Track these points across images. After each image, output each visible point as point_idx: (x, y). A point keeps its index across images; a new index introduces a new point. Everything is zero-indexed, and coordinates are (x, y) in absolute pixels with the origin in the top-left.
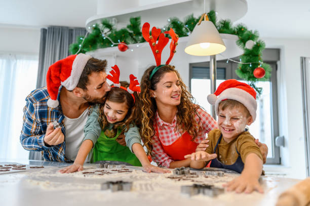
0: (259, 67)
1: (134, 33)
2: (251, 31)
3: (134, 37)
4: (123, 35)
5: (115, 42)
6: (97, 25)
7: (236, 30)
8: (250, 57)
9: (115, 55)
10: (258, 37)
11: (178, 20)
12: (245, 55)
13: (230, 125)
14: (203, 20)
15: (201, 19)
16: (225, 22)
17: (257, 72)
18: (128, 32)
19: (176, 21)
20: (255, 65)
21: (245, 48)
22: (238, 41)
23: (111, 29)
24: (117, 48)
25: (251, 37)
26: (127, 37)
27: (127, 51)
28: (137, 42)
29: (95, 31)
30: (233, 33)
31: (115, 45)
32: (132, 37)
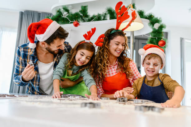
0: (162, 40)
1: (83, 15)
2: (157, 17)
3: (83, 18)
4: (77, 16)
5: (71, 21)
6: (60, 9)
7: (148, 16)
8: (156, 34)
9: (71, 29)
10: (161, 21)
11: (112, 9)
12: (153, 32)
13: (153, 68)
14: (130, 8)
15: (129, 7)
16: (141, 11)
17: (160, 43)
18: (80, 15)
19: (111, 9)
20: (159, 39)
21: (153, 28)
22: (150, 23)
23: (68, 13)
24: (72, 24)
25: (157, 21)
26: (79, 18)
27: (79, 27)
28: (85, 22)
29: (58, 13)
30: (146, 18)
31: (71, 23)
32: (82, 18)
